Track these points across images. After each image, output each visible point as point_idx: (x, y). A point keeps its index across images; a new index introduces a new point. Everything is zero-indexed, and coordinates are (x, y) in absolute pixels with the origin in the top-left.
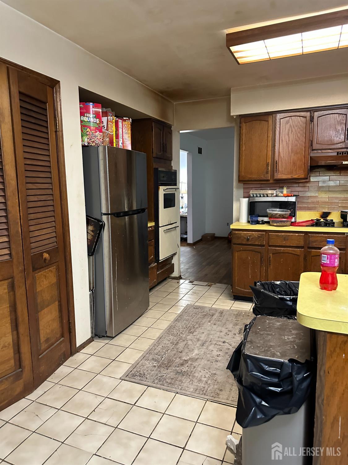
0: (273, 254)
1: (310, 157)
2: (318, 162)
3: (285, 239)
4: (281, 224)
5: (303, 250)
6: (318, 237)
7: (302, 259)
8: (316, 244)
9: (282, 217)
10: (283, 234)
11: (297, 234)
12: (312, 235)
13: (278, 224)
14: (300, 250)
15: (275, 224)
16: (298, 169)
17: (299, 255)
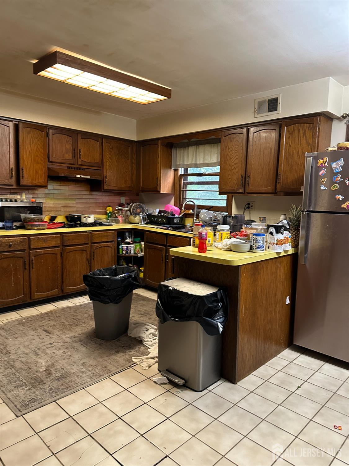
0: (34, 257)
1: (48, 167)
2: (59, 173)
3: (45, 240)
4: (41, 228)
5: (59, 248)
6: (70, 236)
7: (59, 257)
8: (69, 243)
9: (41, 221)
10: (43, 236)
11: (54, 236)
12: (66, 235)
13: (39, 228)
14: (57, 249)
15: (36, 228)
16: (39, 177)
17: (56, 254)
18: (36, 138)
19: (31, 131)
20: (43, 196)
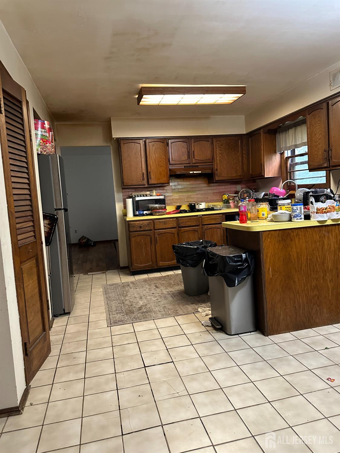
0: (158, 235)
1: (169, 169)
2: (176, 172)
3: (165, 223)
4: (161, 214)
5: (176, 229)
6: (184, 219)
7: (176, 235)
8: (183, 225)
9: (161, 209)
10: (163, 220)
11: (172, 219)
12: (181, 218)
13: (160, 214)
14: (175, 230)
15: (158, 214)
16: (163, 177)
17: (174, 233)
18: (159, 148)
19: (155, 144)
20: (171, 191)
